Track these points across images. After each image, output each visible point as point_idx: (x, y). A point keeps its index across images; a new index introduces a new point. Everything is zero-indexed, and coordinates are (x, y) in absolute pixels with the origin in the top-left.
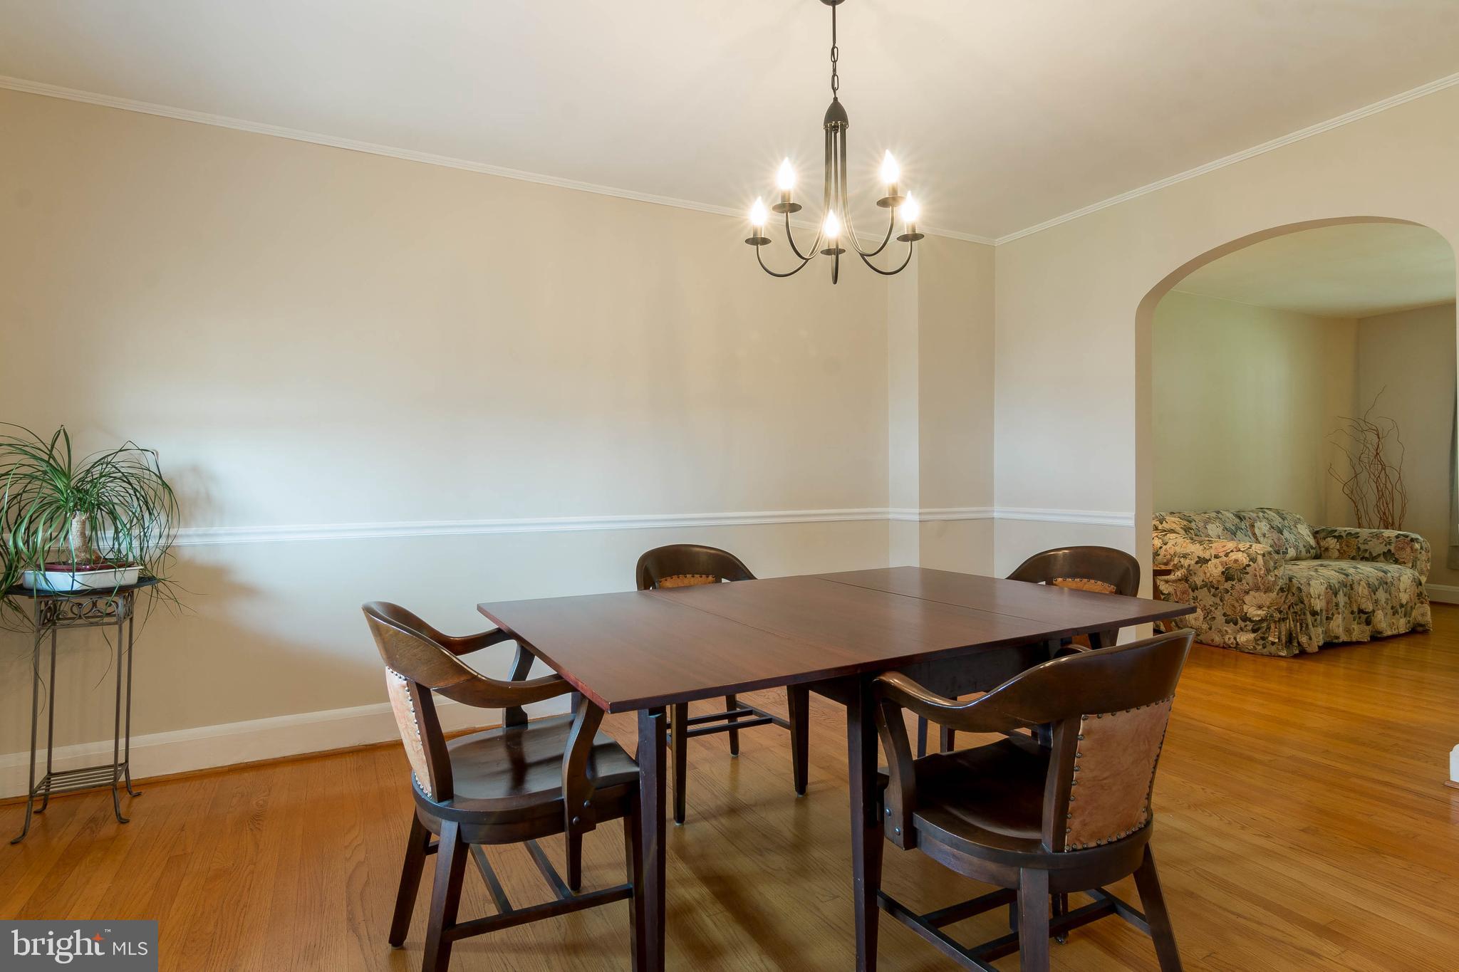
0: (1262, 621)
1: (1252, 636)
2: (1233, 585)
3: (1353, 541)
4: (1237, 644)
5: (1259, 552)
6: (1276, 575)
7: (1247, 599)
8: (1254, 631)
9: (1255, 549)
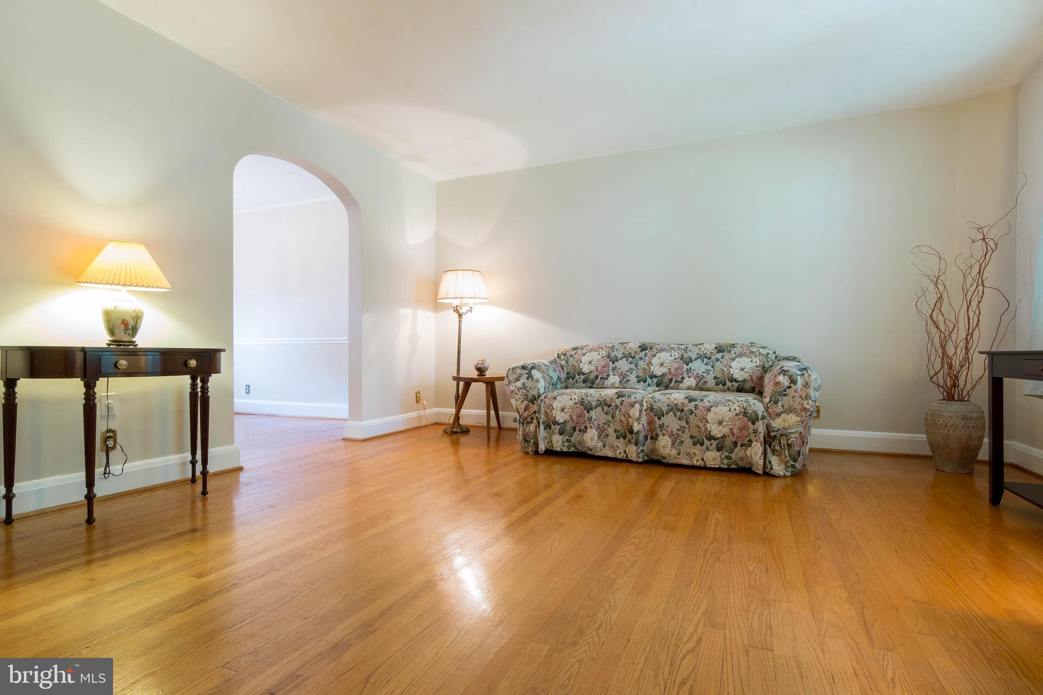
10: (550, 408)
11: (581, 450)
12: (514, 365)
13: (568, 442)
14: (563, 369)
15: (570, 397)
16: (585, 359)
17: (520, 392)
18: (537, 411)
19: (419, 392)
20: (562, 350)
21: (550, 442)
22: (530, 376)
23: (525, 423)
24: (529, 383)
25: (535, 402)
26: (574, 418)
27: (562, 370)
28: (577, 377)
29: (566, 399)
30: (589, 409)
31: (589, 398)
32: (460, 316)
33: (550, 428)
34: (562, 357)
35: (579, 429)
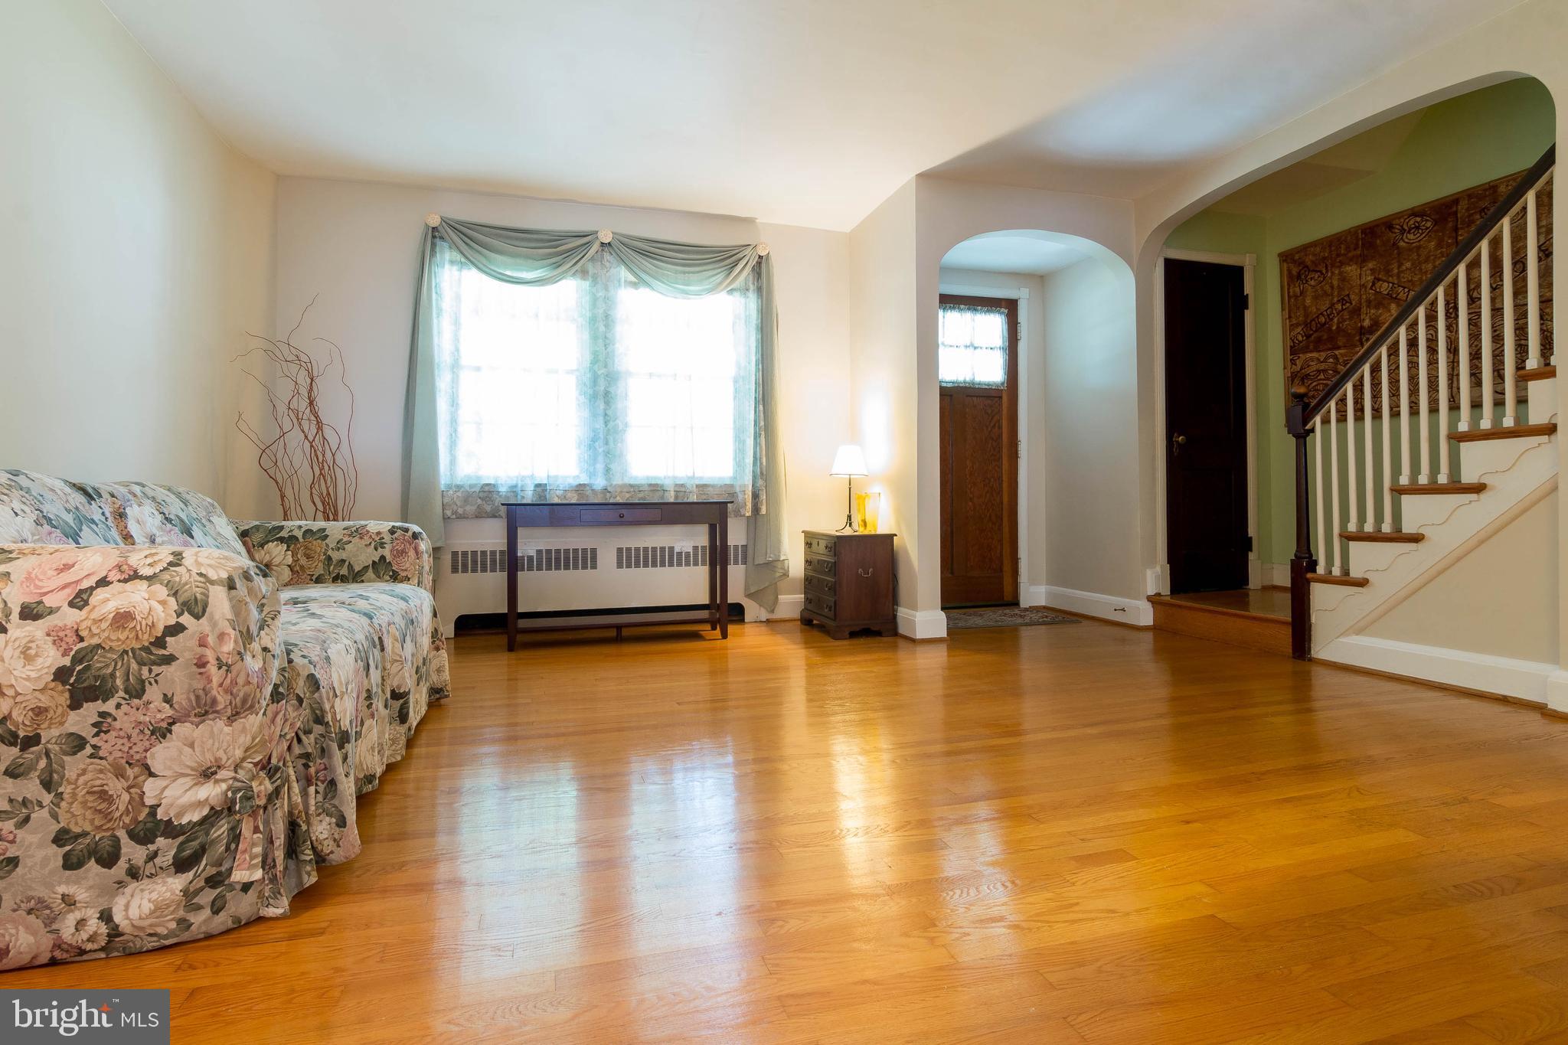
0: (213, 816)
1: (176, 883)
2: (103, 715)
3: (317, 546)
4: (115, 933)
5: (212, 575)
6: (265, 649)
7: (161, 756)
8: (181, 865)
9: (198, 564)
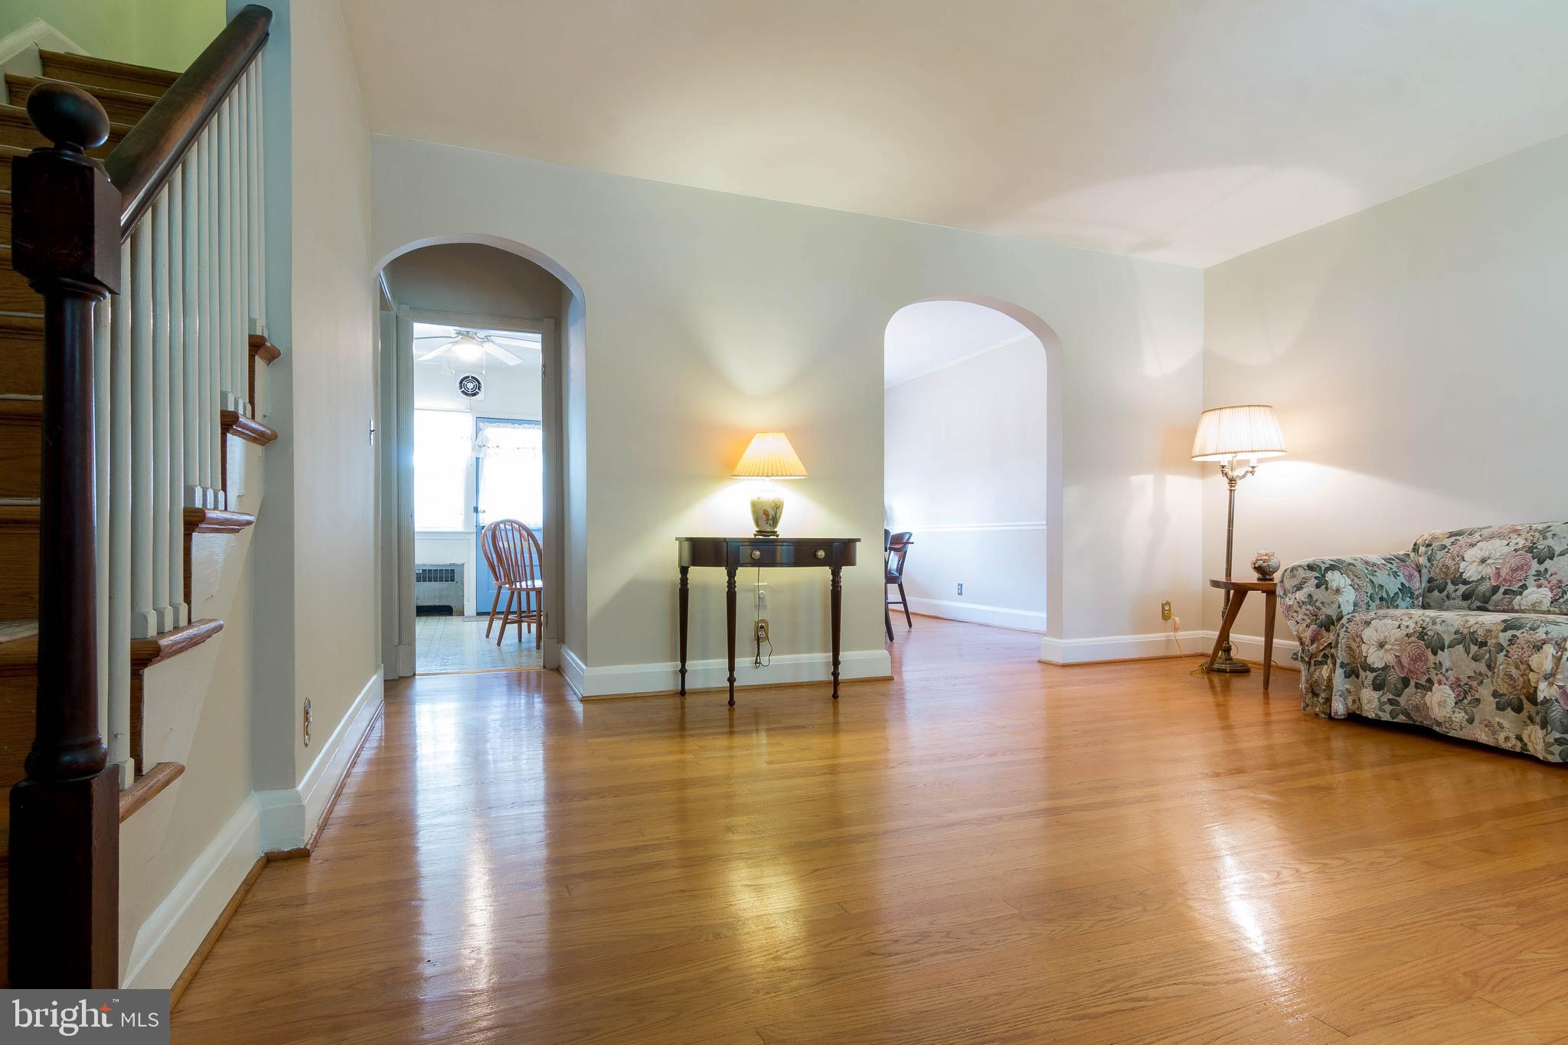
10: (1358, 640)
11: (1422, 722)
12: (1296, 563)
13: (1392, 705)
14: (1420, 572)
15: (1397, 624)
16: (1471, 554)
17: (1304, 610)
18: (1333, 645)
19: (1168, 603)
20: (1425, 537)
21: (1357, 701)
22: (1321, 583)
23: (1313, 663)
24: (1320, 595)
25: (1332, 627)
26: (1405, 661)
27: (1416, 574)
28: (1450, 587)
29: (1390, 627)
30: (1437, 647)
31: (1438, 628)
32: (1232, 481)
33: (1357, 676)
34: (1422, 549)
35: (1416, 684)
